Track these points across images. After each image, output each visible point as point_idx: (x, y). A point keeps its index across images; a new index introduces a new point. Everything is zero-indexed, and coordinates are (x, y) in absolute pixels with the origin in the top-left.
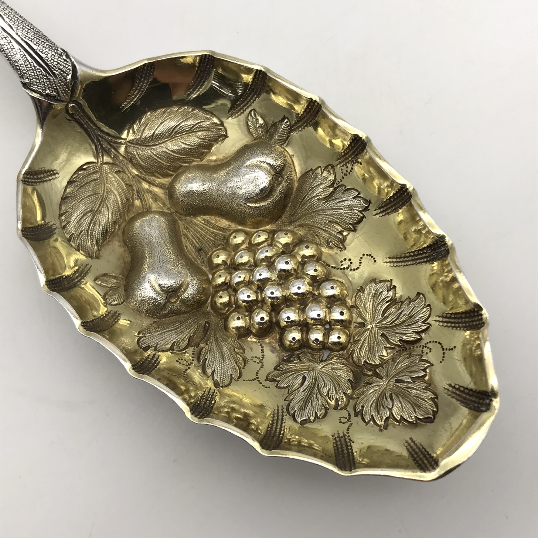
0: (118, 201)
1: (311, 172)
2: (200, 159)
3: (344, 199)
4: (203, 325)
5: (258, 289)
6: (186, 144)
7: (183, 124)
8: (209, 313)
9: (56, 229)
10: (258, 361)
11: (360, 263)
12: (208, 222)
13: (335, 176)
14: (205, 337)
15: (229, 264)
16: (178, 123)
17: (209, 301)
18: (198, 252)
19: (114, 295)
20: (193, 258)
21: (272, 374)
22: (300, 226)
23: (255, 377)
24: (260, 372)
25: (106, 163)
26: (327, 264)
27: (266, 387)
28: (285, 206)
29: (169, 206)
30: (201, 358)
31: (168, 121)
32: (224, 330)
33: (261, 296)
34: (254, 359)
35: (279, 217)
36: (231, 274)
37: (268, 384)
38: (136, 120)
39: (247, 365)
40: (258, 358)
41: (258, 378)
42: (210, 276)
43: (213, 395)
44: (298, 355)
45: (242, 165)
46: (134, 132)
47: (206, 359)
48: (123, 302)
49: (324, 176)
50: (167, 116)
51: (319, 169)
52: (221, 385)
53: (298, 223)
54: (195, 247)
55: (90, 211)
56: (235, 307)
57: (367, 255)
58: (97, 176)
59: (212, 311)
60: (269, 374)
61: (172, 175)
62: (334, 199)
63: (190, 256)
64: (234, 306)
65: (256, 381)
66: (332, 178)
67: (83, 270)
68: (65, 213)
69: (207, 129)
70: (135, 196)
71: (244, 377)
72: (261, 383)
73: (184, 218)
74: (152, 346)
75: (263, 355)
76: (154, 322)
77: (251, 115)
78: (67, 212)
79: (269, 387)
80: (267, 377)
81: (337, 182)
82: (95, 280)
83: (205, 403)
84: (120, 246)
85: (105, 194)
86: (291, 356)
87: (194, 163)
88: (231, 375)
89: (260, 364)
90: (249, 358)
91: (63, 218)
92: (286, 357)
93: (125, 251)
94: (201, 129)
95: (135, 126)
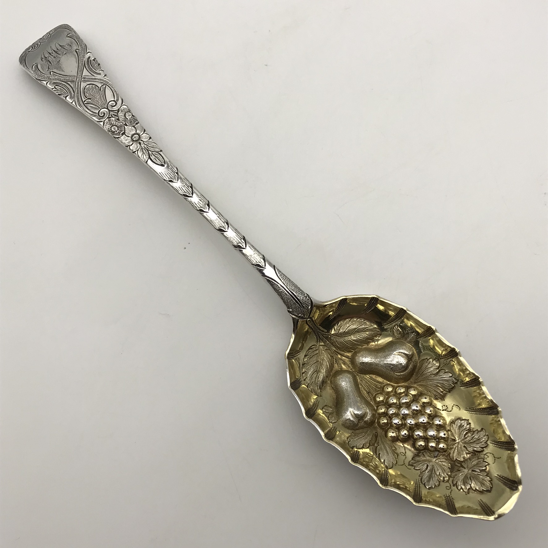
0: (328, 365)
1: (426, 359)
2: (367, 344)
3: (444, 376)
4: (374, 434)
5: (402, 418)
6: (361, 338)
7: (360, 327)
8: (376, 427)
9: (301, 381)
10: (403, 454)
11: (452, 409)
12: (371, 378)
13: (440, 364)
14: (376, 440)
15: (385, 402)
16: (357, 327)
17: (376, 421)
18: (368, 394)
19: (332, 417)
20: (366, 397)
21: (411, 462)
22: (420, 385)
23: (403, 463)
24: (405, 461)
25: (321, 345)
26: (435, 407)
27: (409, 469)
28: (413, 374)
29: (351, 368)
30: (377, 452)
31: (352, 325)
32: (385, 437)
33: (404, 422)
34: (402, 454)
35: (409, 379)
36: (388, 409)
37: (410, 467)
38: (336, 324)
39: (399, 457)
40: (403, 453)
41: (405, 464)
42: (375, 408)
43: (386, 473)
44: (423, 453)
45: (392, 354)
46: (335, 330)
47: (380, 453)
48: (337, 421)
49: (434, 363)
50: (351, 323)
51: (431, 359)
52: (389, 467)
53: (419, 384)
54: (366, 391)
55: (316, 371)
56: (390, 426)
57: (456, 405)
58: (317, 352)
59: (378, 426)
60: (410, 462)
61: (353, 351)
62: (439, 376)
63: (364, 396)
64: (389, 425)
65: (404, 465)
66: (438, 364)
67: (316, 404)
68: (304, 372)
69: (371, 330)
70: (335, 362)
71: (399, 463)
72: (406, 467)
73: (359, 374)
74: (355, 446)
75: (406, 452)
76: (353, 432)
77: (395, 327)
78: (305, 372)
79: (411, 469)
80: (409, 464)
81: (440, 367)
82: (323, 408)
83: (384, 477)
84: (330, 389)
85: (322, 361)
86: (419, 453)
87: (364, 347)
88: (393, 462)
89: (405, 457)
90: (399, 453)
91: (304, 374)
92: (416, 453)
93: (333, 392)
94: (368, 330)
95: (335, 327)
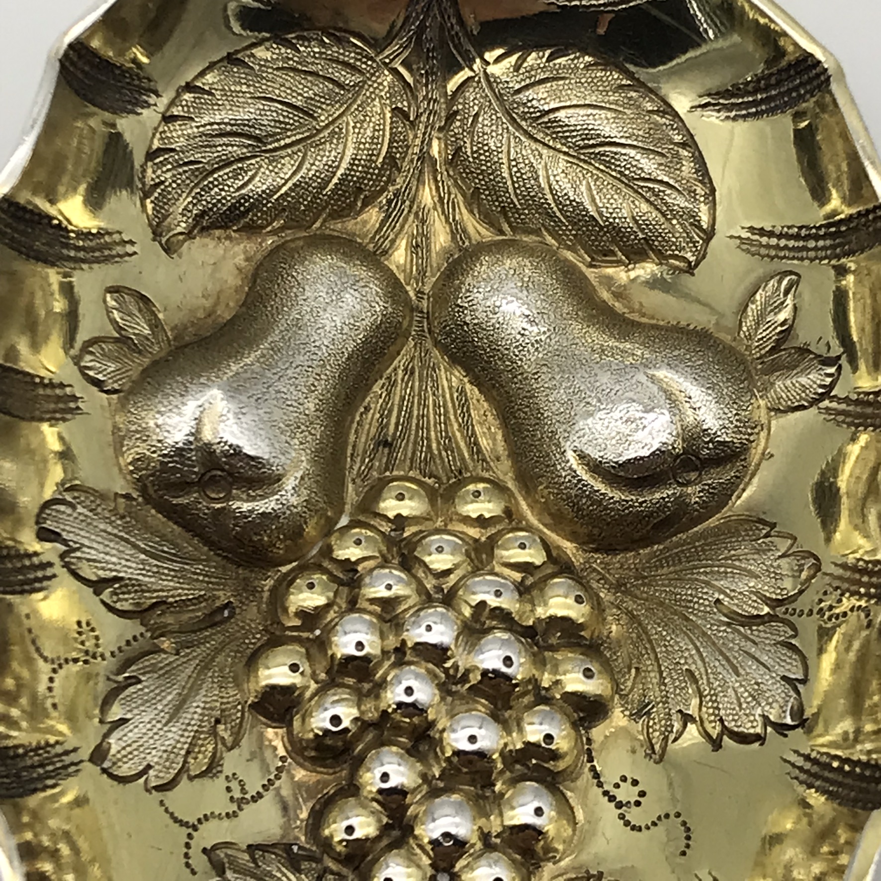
0: (334, 173)
1: (768, 529)
2: (593, 259)
3: (764, 658)
4: (218, 604)
5: (396, 650)
6: (593, 200)
7: (632, 153)
8: (255, 592)
9: (149, 105)
10: (237, 795)
11: (654, 824)
12: (464, 405)
13: (801, 592)
14: (194, 632)
15: (405, 535)
16: (623, 141)
17: (284, 569)
18: (378, 444)
19: (115, 360)
20: (354, 447)
21: (229, 852)
22: (629, 613)
23: (192, 820)
24: (213, 824)
25: (394, 71)
26: (589, 752)
27: (188, 865)
28: (646, 541)
29: (427, 289)
30: (133, 668)
31: (610, 115)
32: (244, 660)
33: (386, 674)
34: (234, 785)
35: (609, 549)
36: (385, 562)
37: (199, 861)
38: (549, 47)
39: (206, 781)
40: (243, 791)
41: (195, 828)
42: (344, 521)
43: (65, 767)
44: (327, 870)
45: (646, 366)
46: (517, 68)
47: (139, 681)
48: (115, 391)
49: (779, 566)
50: (616, 103)
51: (789, 542)
52: (106, 765)
53: (631, 605)
54: (383, 427)
55: (257, 139)
56: (318, 637)
57: (684, 823)
58: (350, 79)
59: (266, 595)
60: (227, 845)
61: (502, 232)
62: (747, 638)
63: (352, 437)
64: (318, 632)
65: (185, 831)
66: (789, 586)
67: (108, 246)
68: (204, 91)
69: (668, 212)
70: (383, 199)
71: (172, 798)
72: (188, 846)
73: (429, 344)
74: (65, 542)
75: (260, 796)
76: (127, 497)
77: (780, 282)
78: (209, 93)
79: (194, 873)
80: (215, 847)
81: (790, 607)
82: (113, 290)
83: (33, 767)
84: (239, 270)
85: (326, 133)
86: (311, 858)
87: (569, 255)
88: (149, 767)
89: (235, 807)
90: (228, 770)
91: (187, 96)
92: (300, 848)
93: (237, 290)
94: (655, 201)
95: (534, 55)
